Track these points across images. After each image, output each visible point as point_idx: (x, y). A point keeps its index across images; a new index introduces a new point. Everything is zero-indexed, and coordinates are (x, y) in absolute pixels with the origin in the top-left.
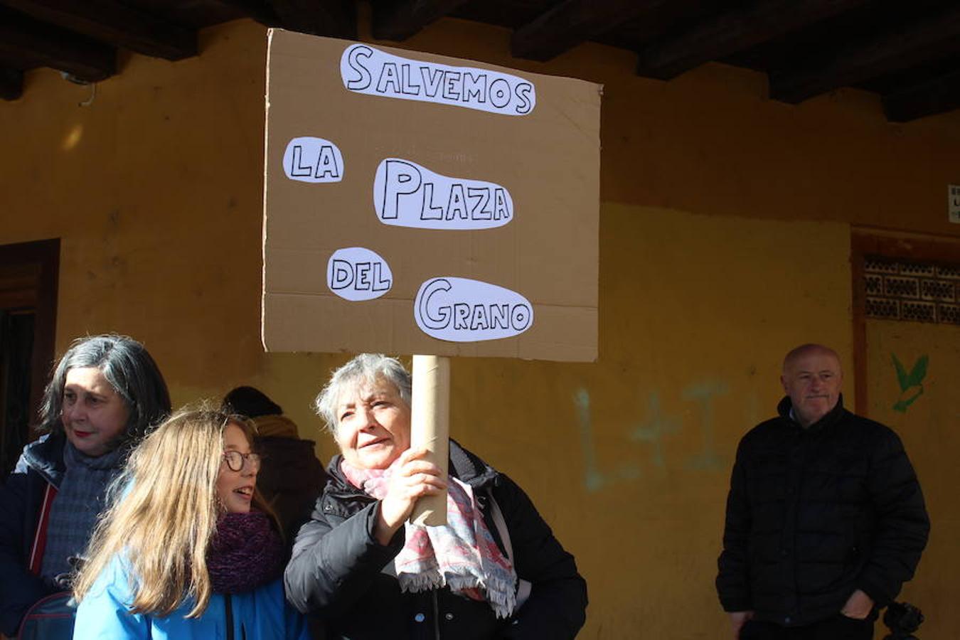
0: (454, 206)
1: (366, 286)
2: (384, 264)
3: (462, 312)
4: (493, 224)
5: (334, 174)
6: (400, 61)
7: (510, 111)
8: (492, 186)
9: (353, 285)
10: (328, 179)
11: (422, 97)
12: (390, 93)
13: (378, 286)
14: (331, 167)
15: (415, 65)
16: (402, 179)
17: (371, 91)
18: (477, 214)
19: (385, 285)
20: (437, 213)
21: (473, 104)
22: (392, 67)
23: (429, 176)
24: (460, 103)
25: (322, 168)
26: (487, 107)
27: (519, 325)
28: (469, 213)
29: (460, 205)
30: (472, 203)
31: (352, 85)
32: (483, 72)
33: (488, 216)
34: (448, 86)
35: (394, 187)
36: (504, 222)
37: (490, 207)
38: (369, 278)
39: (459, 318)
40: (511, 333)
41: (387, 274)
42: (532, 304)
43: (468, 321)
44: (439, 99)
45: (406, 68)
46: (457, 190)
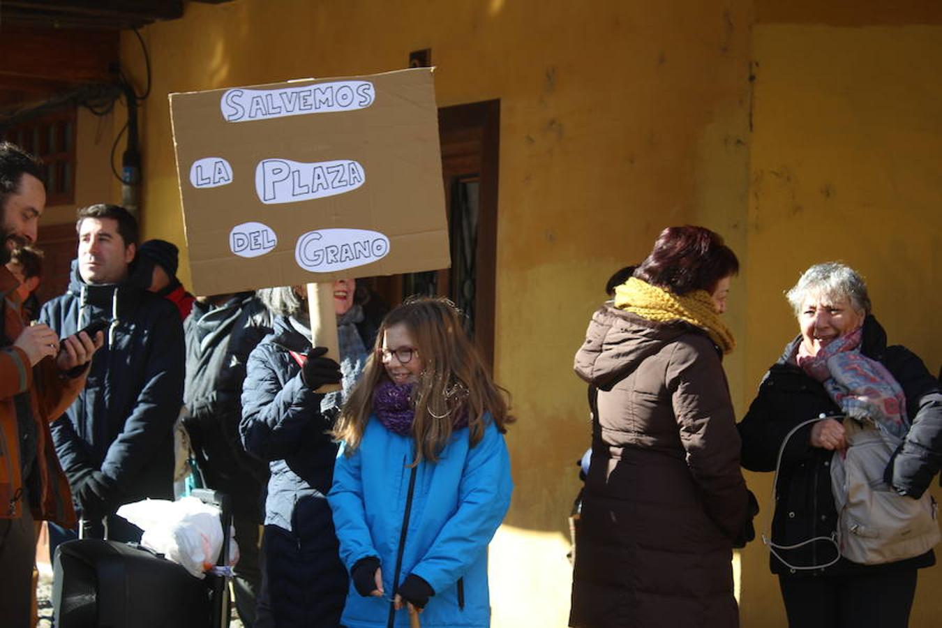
0: (317, 182)
1: (258, 246)
2: (270, 230)
3: (332, 251)
4: (349, 188)
5: (226, 178)
6: (263, 93)
7: (355, 106)
8: (345, 163)
9: (249, 248)
10: (223, 183)
11: (284, 114)
12: (260, 117)
13: (267, 245)
14: (223, 174)
15: (275, 93)
16: (275, 172)
17: (246, 119)
18: (336, 184)
19: (272, 244)
20: (305, 189)
21: (324, 109)
22: (259, 99)
23: (295, 165)
24: (313, 111)
25: (218, 176)
26: (336, 109)
27: (380, 253)
28: (330, 185)
29: (322, 180)
30: (330, 177)
31: (231, 118)
32: (329, 84)
33: (344, 183)
34: (302, 102)
35: (270, 178)
36: (357, 185)
37: (346, 177)
38: (260, 241)
39: (331, 257)
40: (373, 259)
41: (272, 236)
42: (388, 237)
43: (338, 257)
44: (297, 112)
45: (269, 97)
46: (319, 171)
